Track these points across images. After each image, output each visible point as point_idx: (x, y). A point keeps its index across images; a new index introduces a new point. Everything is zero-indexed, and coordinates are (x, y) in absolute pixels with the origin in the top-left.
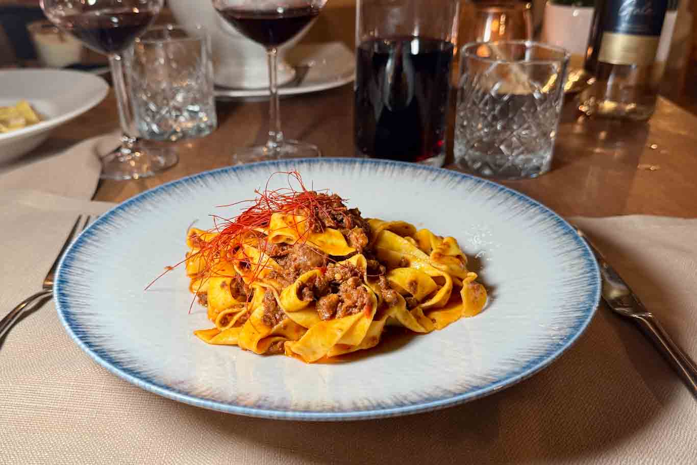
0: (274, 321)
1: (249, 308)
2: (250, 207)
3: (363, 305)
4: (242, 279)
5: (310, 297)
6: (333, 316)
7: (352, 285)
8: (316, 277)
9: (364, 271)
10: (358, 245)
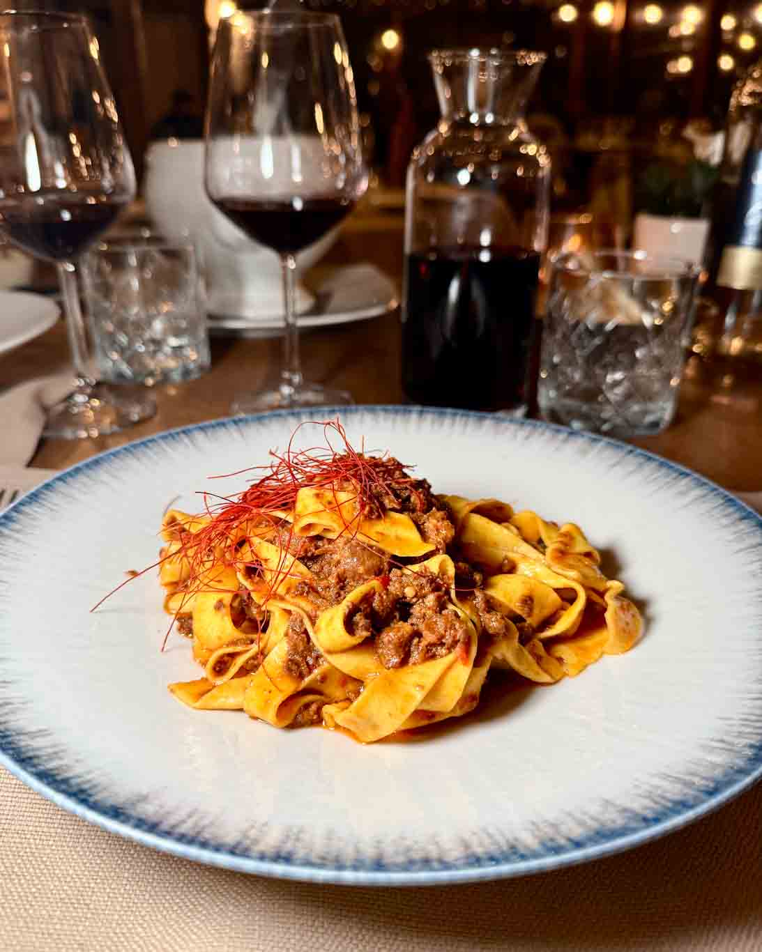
0: (304, 668)
1: (262, 645)
2: (264, 477)
3: (455, 642)
4: (249, 594)
5: (367, 630)
6: (404, 662)
7: (434, 606)
8: (374, 594)
9: (451, 582)
10: (439, 540)
